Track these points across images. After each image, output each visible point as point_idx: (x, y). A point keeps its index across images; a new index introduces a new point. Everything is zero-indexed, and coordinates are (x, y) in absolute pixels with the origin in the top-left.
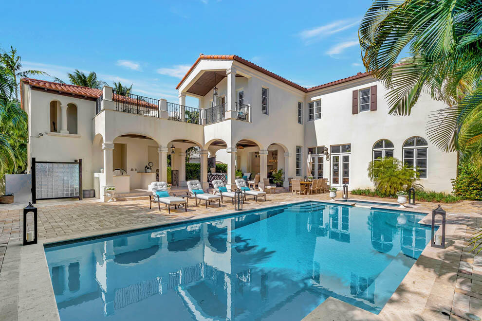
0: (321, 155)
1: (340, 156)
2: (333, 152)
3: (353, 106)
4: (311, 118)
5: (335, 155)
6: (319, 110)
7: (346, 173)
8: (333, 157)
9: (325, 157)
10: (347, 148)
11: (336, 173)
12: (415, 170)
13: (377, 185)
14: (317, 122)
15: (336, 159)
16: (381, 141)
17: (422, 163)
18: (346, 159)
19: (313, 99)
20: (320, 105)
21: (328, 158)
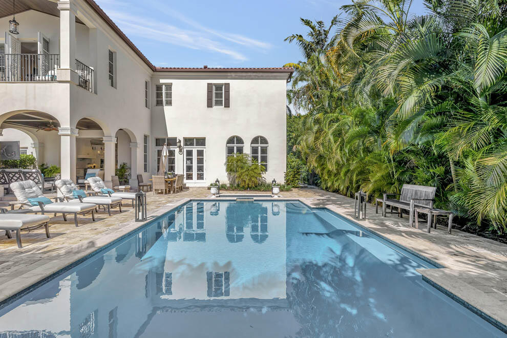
0: (172, 148)
1: (194, 149)
2: (186, 145)
3: (208, 99)
4: (159, 103)
5: (189, 148)
6: (169, 95)
7: (200, 169)
8: (187, 150)
9: (177, 150)
10: (201, 142)
11: (189, 168)
12: (260, 164)
13: (231, 180)
14: (167, 109)
15: (189, 153)
16: (233, 137)
17: (264, 159)
18: (200, 153)
19: (162, 81)
20: (171, 90)
21: (180, 151)
